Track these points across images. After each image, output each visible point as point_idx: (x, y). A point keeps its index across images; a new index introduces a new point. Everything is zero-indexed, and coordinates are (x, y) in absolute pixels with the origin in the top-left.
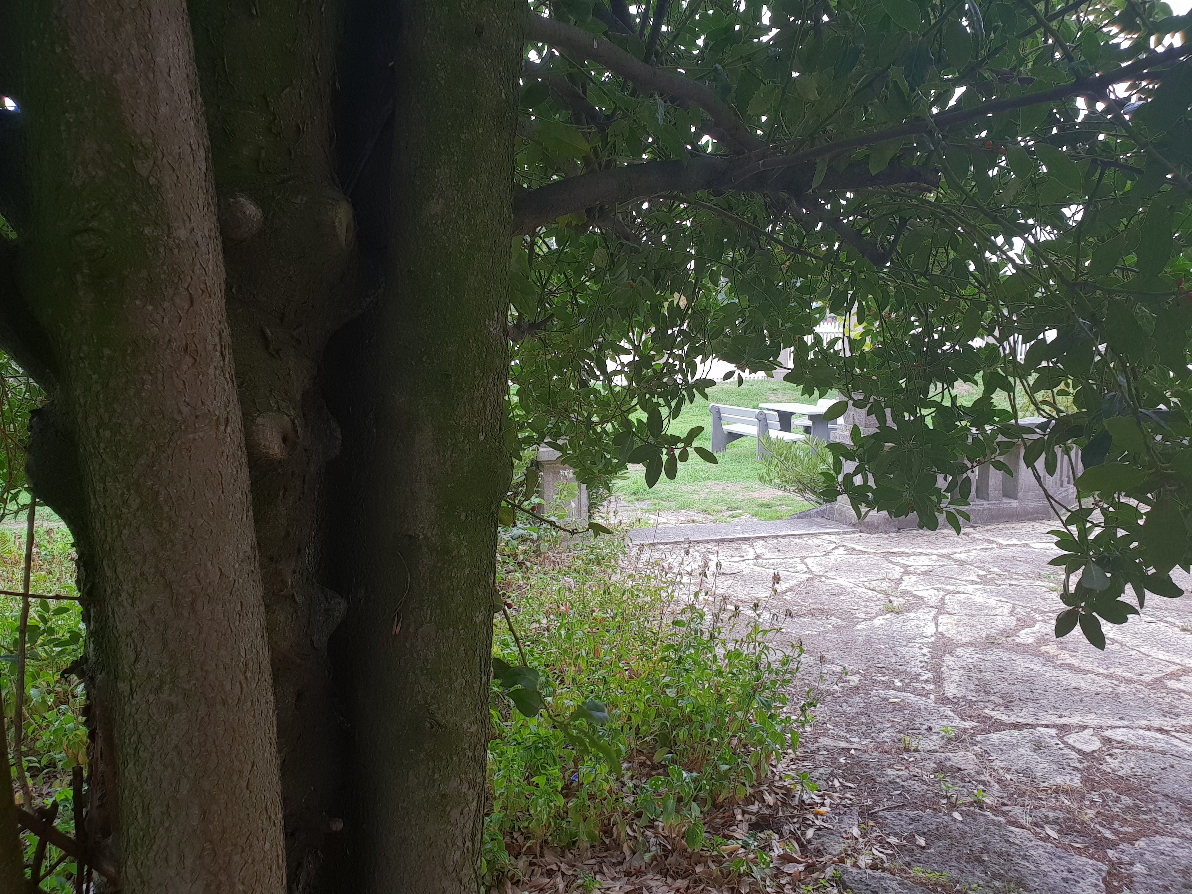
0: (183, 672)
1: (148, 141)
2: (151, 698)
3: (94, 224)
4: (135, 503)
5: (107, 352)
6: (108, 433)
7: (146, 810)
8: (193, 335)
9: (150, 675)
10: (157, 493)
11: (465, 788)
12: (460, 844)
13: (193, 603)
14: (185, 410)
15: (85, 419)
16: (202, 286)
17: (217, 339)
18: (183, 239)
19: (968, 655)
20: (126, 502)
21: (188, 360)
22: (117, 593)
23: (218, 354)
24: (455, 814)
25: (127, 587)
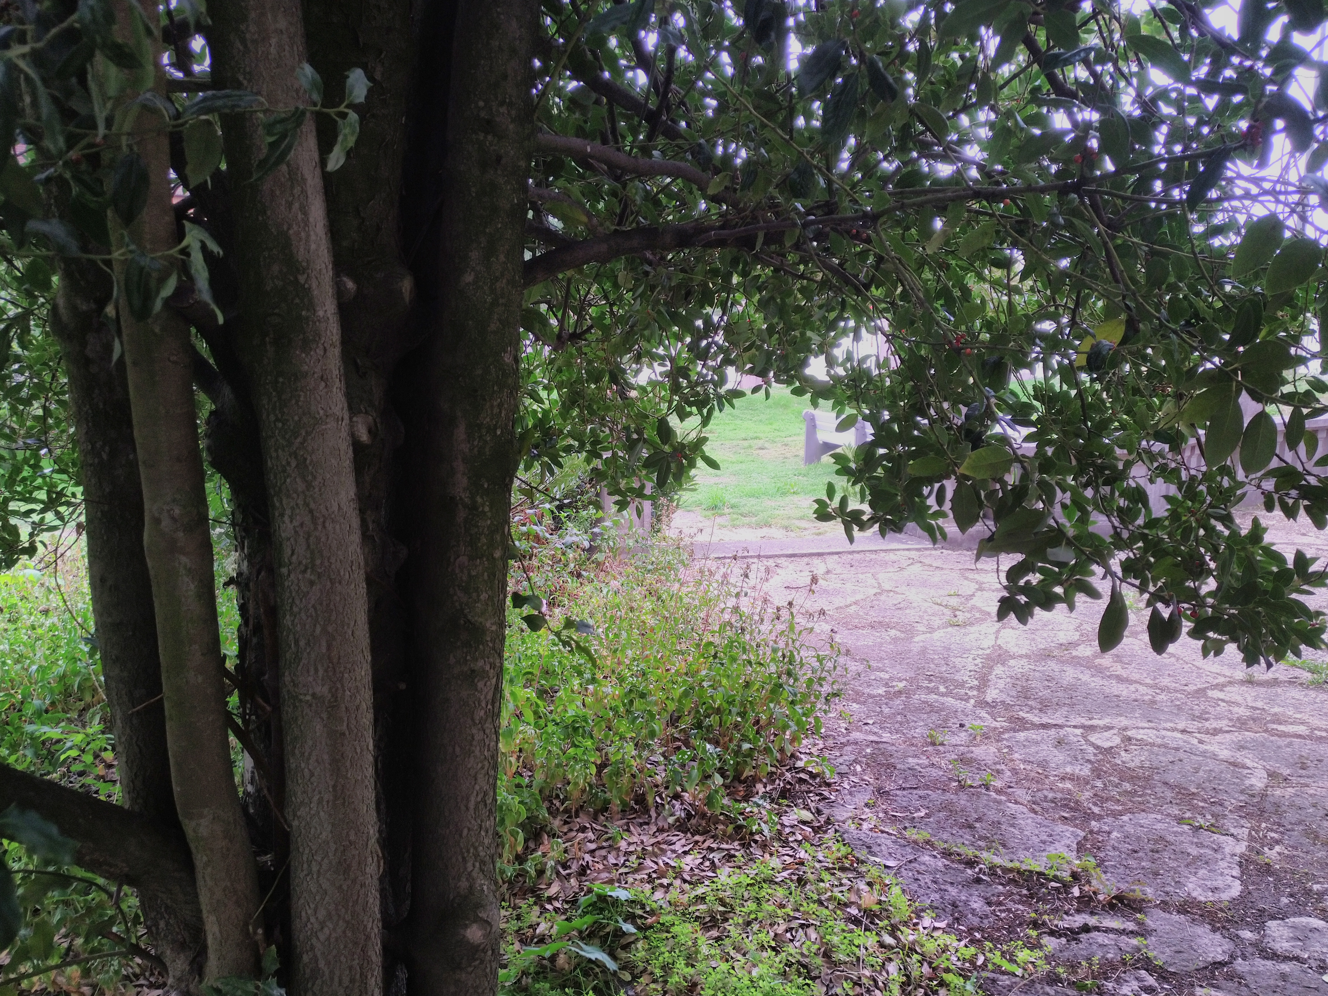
0: (318, 562)
1: (304, 264)
2: (300, 577)
3: (277, 311)
4: (294, 464)
5: (281, 380)
6: (280, 425)
7: (297, 642)
8: (326, 370)
9: (300, 563)
10: (305, 459)
11: (487, 668)
12: (483, 704)
13: (324, 522)
14: (321, 412)
15: (268, 415)
16: (330, 342)
17: (337, 372)
18: (321, 316)
19: (1018, 666)
20: (289, 463)
21: (323, 384)
22: (282, 515)
23: (338, 380)
24: (480, 685)
25: (288, 512)
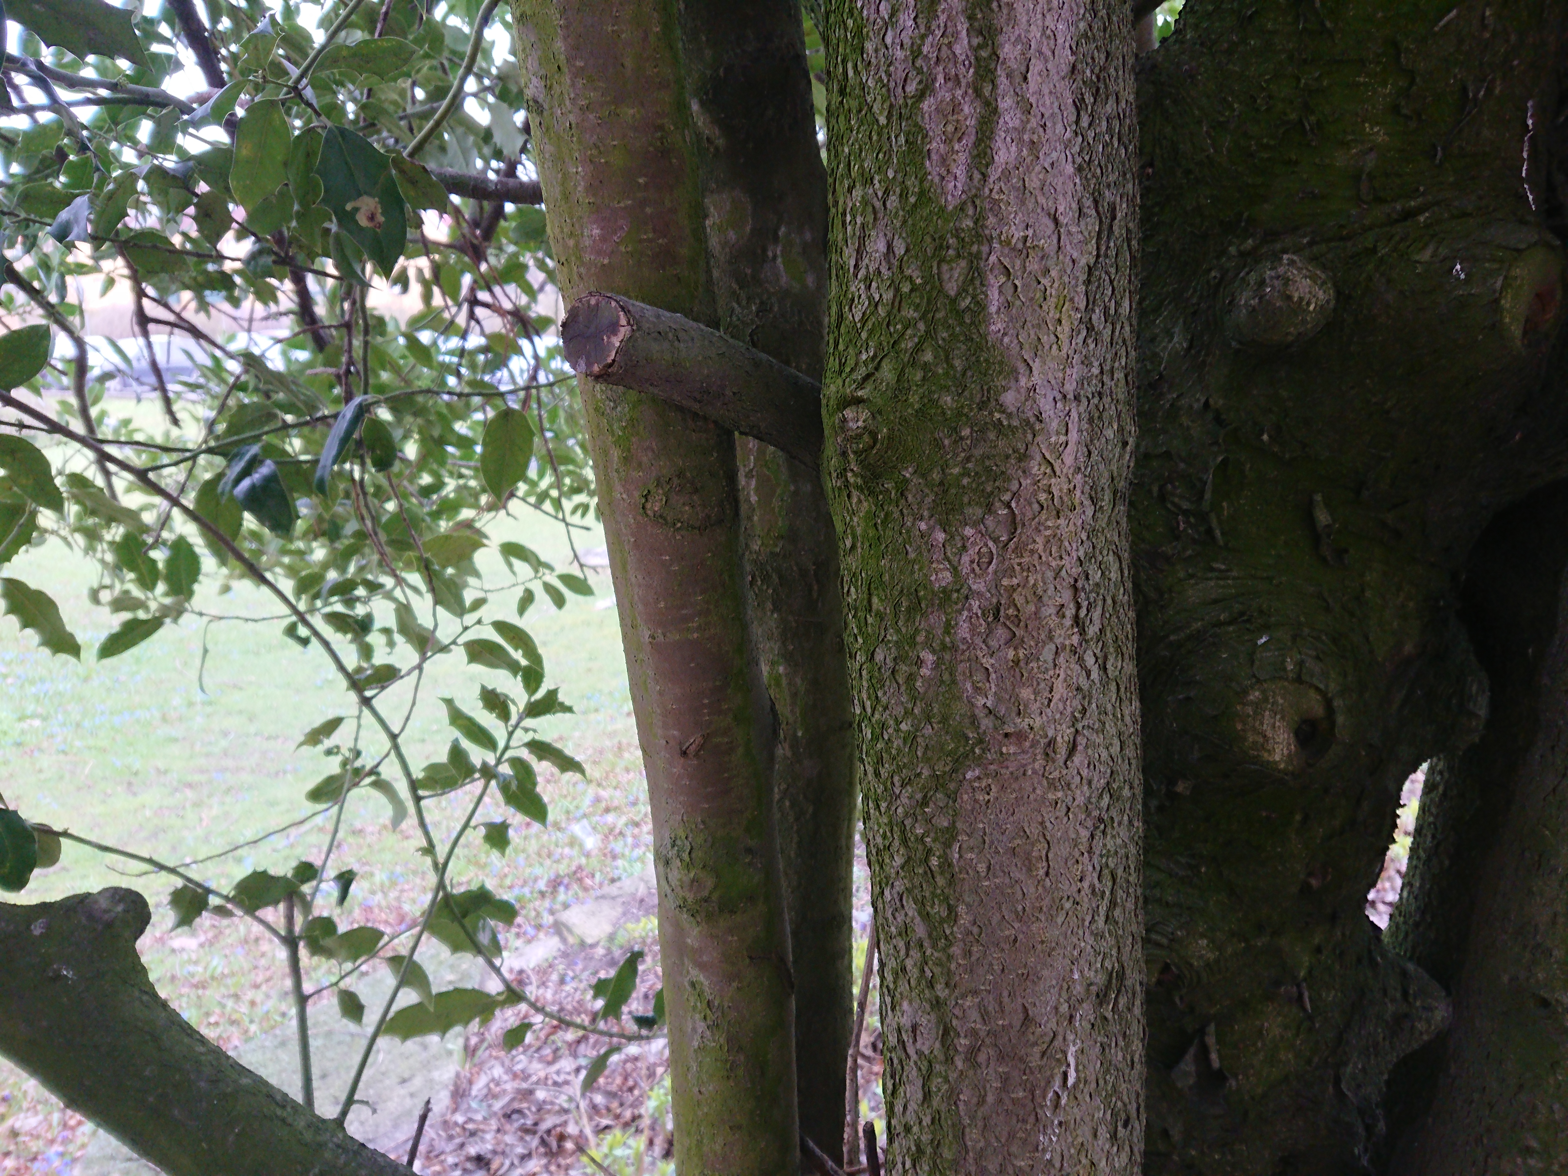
1: (966, 223)
8: (1013, 589)
14: (985, 721)
16: (1043, 497)
17: (1066, 596)
18: (1012, 409)
23: (1068, 622)
